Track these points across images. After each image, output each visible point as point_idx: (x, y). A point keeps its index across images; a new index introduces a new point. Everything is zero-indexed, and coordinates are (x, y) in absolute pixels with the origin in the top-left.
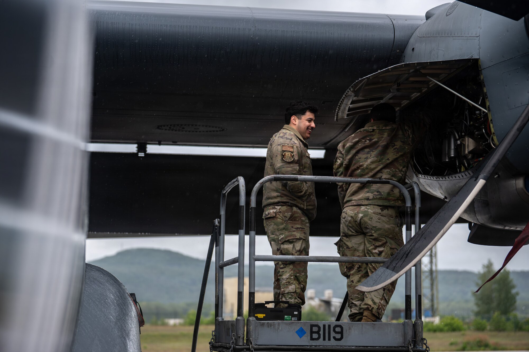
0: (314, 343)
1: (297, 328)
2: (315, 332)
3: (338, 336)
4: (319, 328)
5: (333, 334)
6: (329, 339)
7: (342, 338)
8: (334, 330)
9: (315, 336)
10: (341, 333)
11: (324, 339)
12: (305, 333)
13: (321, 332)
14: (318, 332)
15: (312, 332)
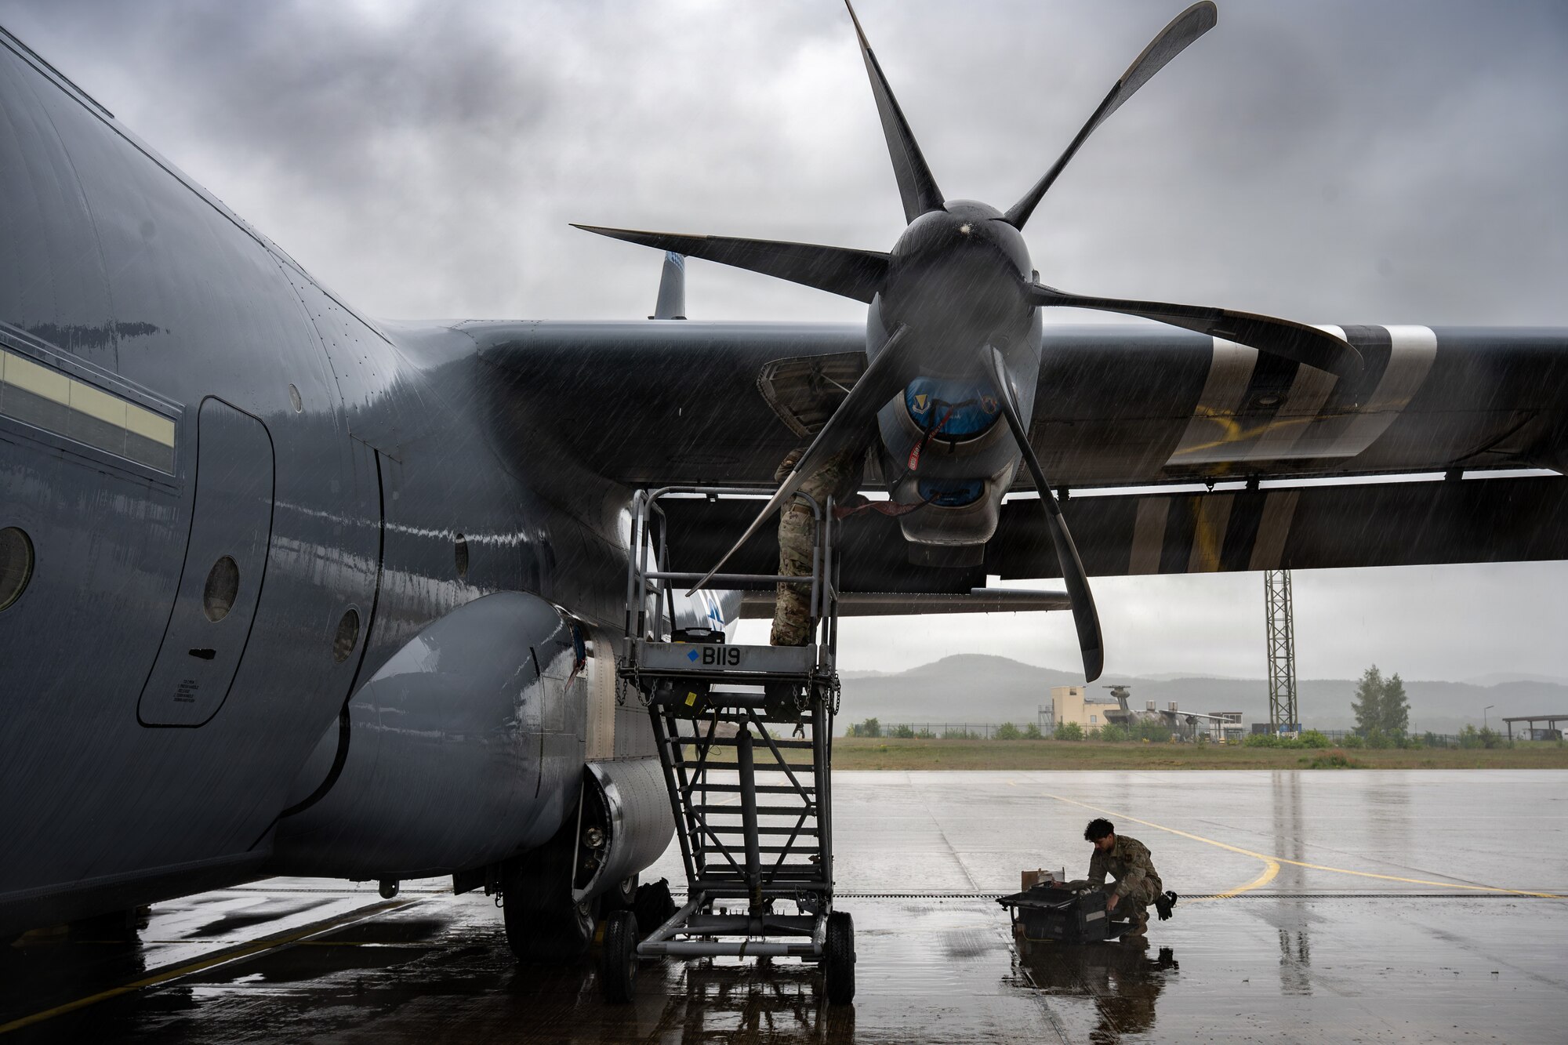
0: (707, 667)
1: (689, 651)
2: (709, 656)
3: (734, 660)
4: (713, 651)
5: (728, 658)
6: (724, 664)
7: (738, 662)
8: (730, 654)
9: (709, 659)
10: (737, 657)
11: (718, 663)
12: (697, 656)
13: (716, 656)
14: (712, 656)
15: (705, 656)
